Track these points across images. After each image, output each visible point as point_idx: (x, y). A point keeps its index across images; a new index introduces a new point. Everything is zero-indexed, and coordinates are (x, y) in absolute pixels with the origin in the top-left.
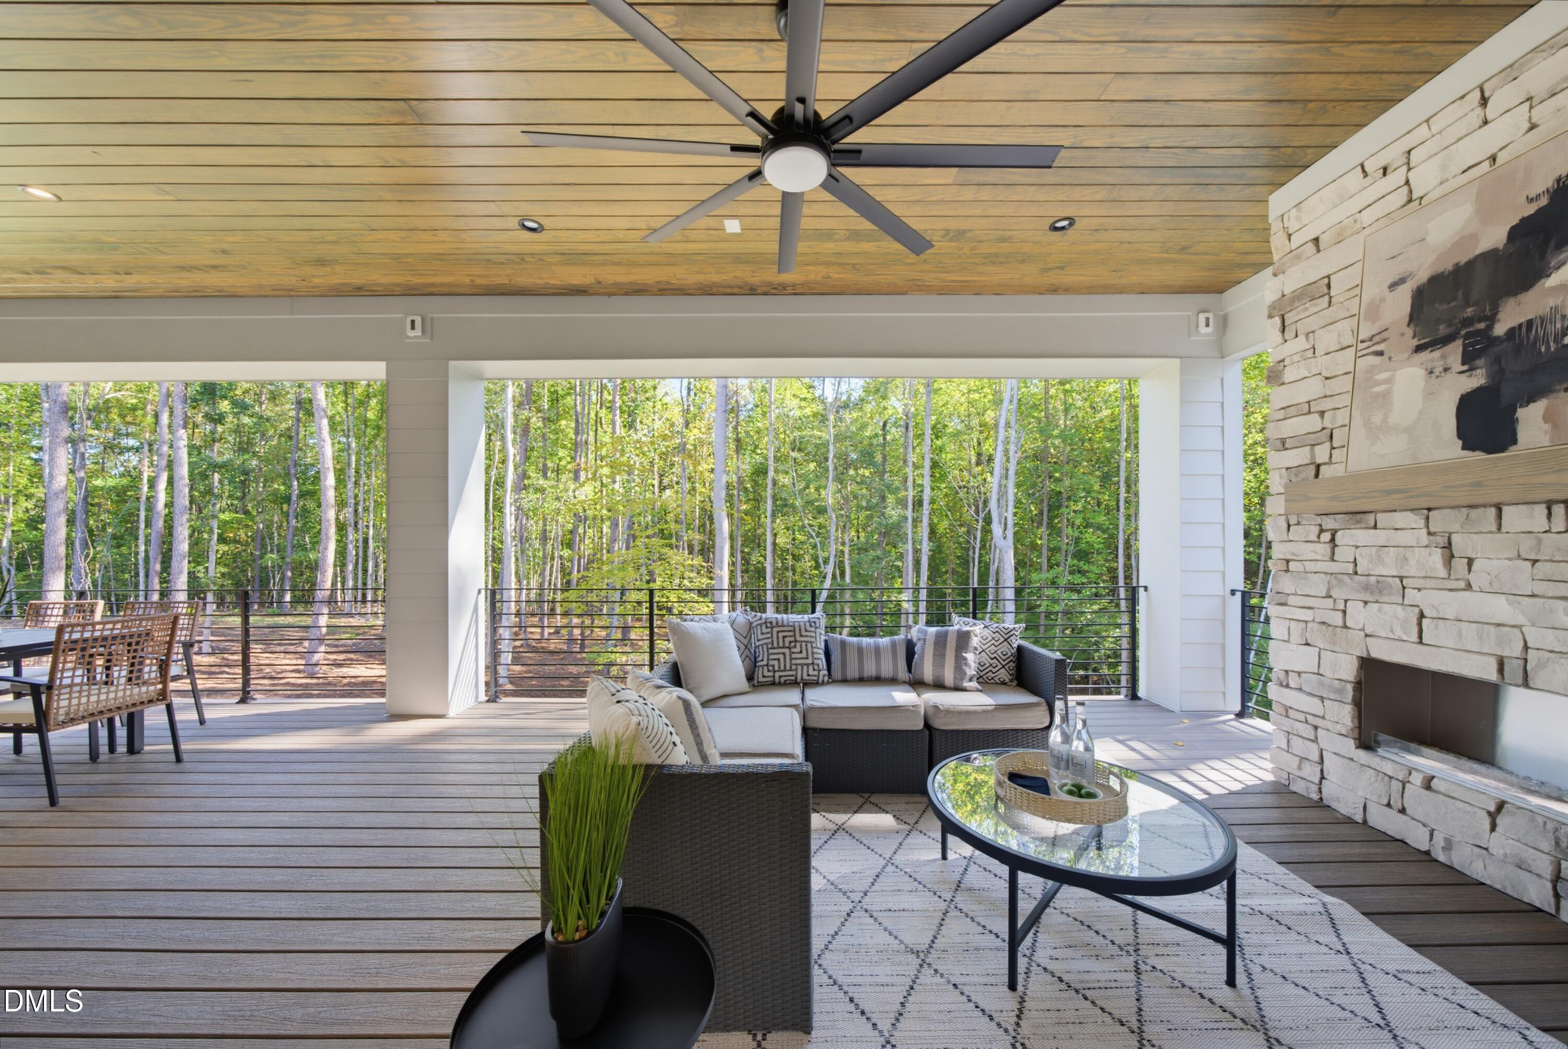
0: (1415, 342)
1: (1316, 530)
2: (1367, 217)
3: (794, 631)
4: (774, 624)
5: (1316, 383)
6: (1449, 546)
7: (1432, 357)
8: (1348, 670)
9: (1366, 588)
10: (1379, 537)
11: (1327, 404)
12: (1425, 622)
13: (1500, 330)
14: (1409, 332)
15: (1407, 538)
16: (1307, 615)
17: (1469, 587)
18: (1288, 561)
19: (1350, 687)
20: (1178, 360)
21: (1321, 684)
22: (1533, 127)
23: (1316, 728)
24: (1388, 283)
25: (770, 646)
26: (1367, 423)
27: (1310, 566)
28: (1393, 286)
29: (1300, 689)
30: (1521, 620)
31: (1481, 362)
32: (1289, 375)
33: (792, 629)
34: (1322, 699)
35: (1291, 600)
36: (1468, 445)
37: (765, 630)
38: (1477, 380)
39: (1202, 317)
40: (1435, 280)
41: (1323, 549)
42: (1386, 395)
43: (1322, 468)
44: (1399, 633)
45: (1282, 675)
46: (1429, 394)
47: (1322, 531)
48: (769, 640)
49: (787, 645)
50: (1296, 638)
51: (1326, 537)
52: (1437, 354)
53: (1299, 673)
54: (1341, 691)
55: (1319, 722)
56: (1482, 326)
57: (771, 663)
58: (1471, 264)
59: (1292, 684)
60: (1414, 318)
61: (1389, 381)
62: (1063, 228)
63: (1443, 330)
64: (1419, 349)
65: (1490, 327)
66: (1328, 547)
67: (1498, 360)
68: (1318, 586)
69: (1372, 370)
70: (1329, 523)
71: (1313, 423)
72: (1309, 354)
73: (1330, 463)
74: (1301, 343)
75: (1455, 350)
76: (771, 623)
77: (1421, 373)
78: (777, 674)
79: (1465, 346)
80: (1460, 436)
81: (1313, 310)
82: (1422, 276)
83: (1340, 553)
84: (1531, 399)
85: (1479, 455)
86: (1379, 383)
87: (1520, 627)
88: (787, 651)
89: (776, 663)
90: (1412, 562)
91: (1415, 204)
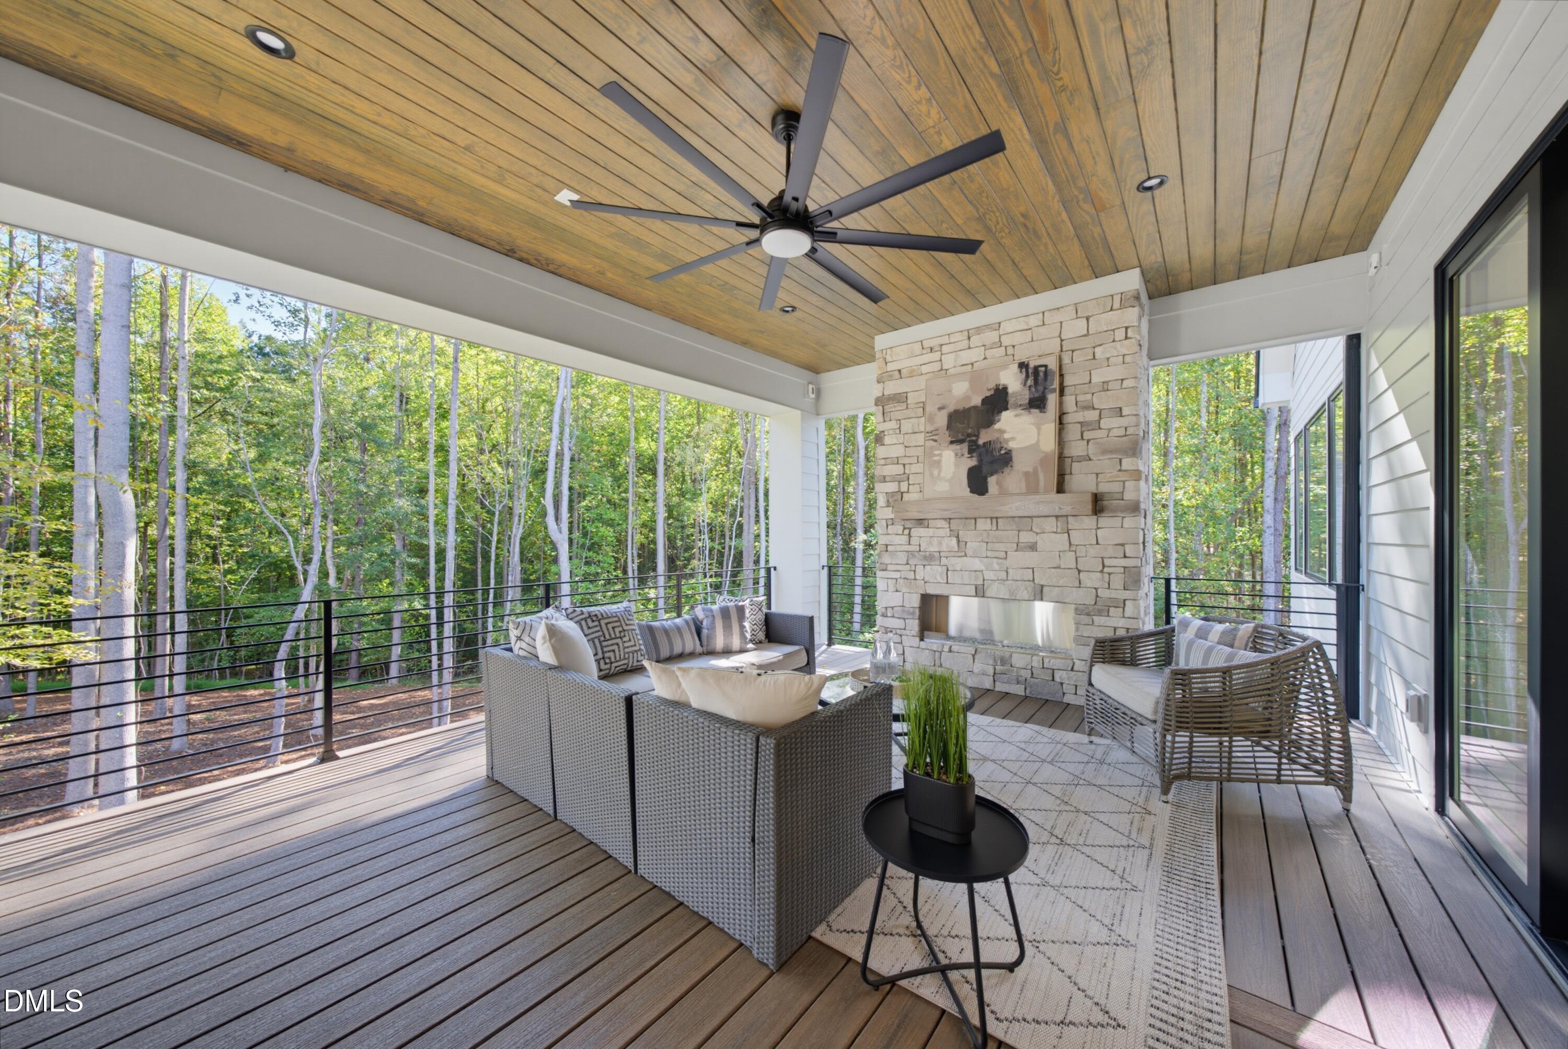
0: (950, 439)
1: (902, 528)
2: (924, 369)
3: (619, 621)
4: (600, 617)
5: (901, 447)
6: (958, 537)
7: (956, 447)
8: (915, 601)
9: (925, 558)
10: (930, 532)
11: (906, 461)
12: (949, 573)
13: (981, 442)
14: (947, 433)
15: (941, 533)
16: (897, 575)
17: (966, 555)
18: (887, 545)
19: (917, 611)
20: (799, 412)
21: (903, 611)
22: (985, 358)
23: (901, 636)
24: (938, 406)
25: (602, 639)
26: (931, 475)
27: (899, 548)
28: (940, 409)
29: (893, 617)
30: (983, 568)
31: (974, 455)
32: (887, 440)
33: (616, 619)
34: (904, 619)
35: (889, 567)
36: (972, 492)
37: (591, 624)
38: (973, 462)
39: (811, 387)
40: (956, 412)
41: (904, 539)
42: (939, 462)
43: (904, 495)
44: (939, 579)
45: (884, 610)
46: (956, 465)
47: (905, 528)
48: (600, 633)
49: (618, 635)
50: (892, 588)
51: (907, 532)
52: (958, 447)
53: (893, 608)
54: (913, 614)
55: (903, 632)
56: (974, 438)
57: (607, 655)
58: (969, 409)
59: (889, 614)
60: (949, 427)
61: (940, 455)
62: (787, 311)
63: (960, 437)
64: (952, 442)
65: (977, 440)
66: (907, 537)
67: (980, 456)
68: (902, 558)
69: (932, 448)
70: (908, 525)
71: (898, 469)
72: (898, 431)
73: (908, 492)
74: (893, 425)
75: (965, 447)
76: (596, 615)
77: (952, 454)
78: (614, 665)
79: (969, 446)
80: (969, 486)
81: (899, 408)
82: (952, 408)
83: (913, 541)
84: (992, 475)
85: (976, 496)
86: (935, 455)
87: (982, 571)
88: (619, 641)
89: (611, 654)
90: (944, 544)
91: (944, 372)
